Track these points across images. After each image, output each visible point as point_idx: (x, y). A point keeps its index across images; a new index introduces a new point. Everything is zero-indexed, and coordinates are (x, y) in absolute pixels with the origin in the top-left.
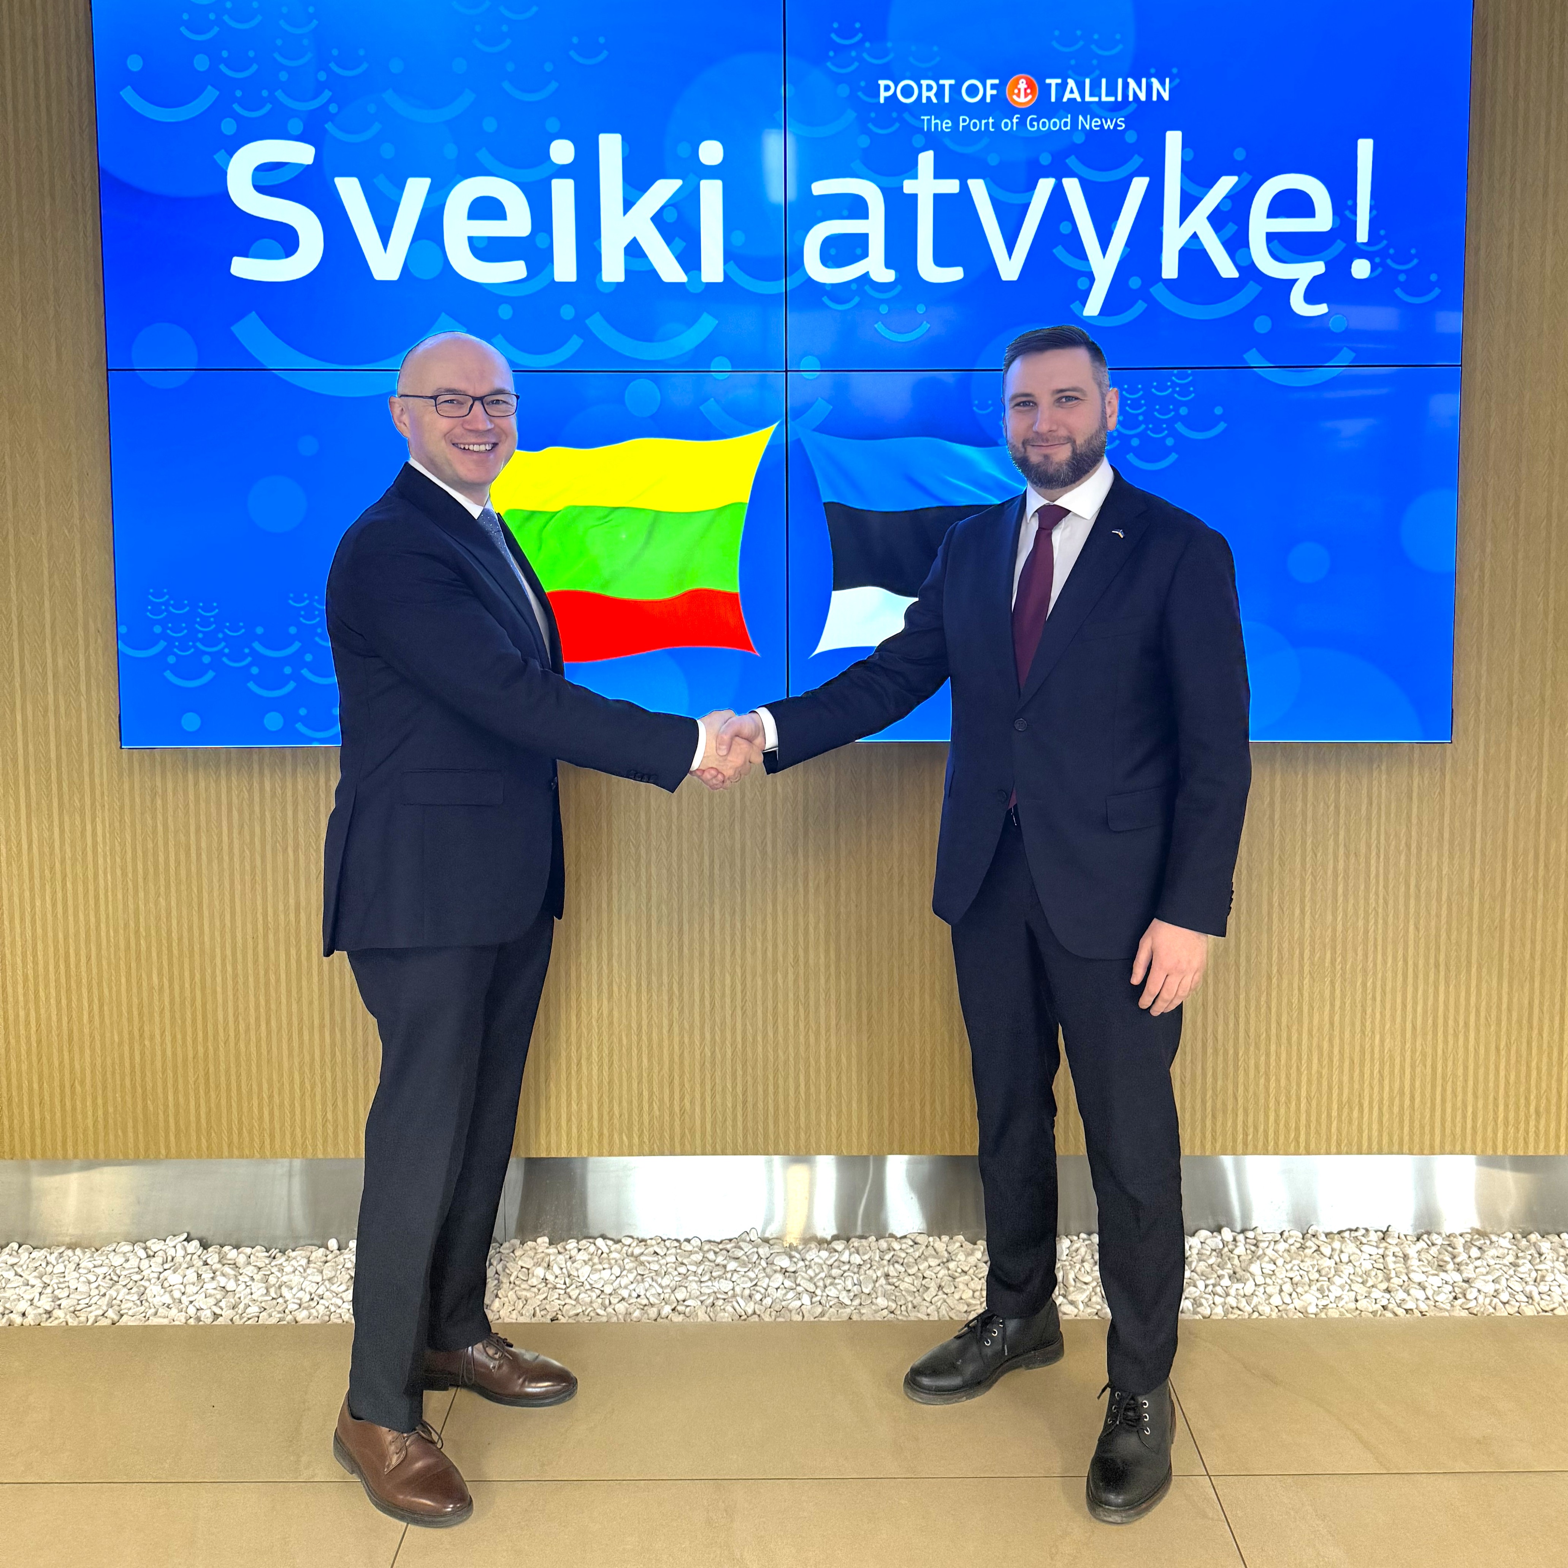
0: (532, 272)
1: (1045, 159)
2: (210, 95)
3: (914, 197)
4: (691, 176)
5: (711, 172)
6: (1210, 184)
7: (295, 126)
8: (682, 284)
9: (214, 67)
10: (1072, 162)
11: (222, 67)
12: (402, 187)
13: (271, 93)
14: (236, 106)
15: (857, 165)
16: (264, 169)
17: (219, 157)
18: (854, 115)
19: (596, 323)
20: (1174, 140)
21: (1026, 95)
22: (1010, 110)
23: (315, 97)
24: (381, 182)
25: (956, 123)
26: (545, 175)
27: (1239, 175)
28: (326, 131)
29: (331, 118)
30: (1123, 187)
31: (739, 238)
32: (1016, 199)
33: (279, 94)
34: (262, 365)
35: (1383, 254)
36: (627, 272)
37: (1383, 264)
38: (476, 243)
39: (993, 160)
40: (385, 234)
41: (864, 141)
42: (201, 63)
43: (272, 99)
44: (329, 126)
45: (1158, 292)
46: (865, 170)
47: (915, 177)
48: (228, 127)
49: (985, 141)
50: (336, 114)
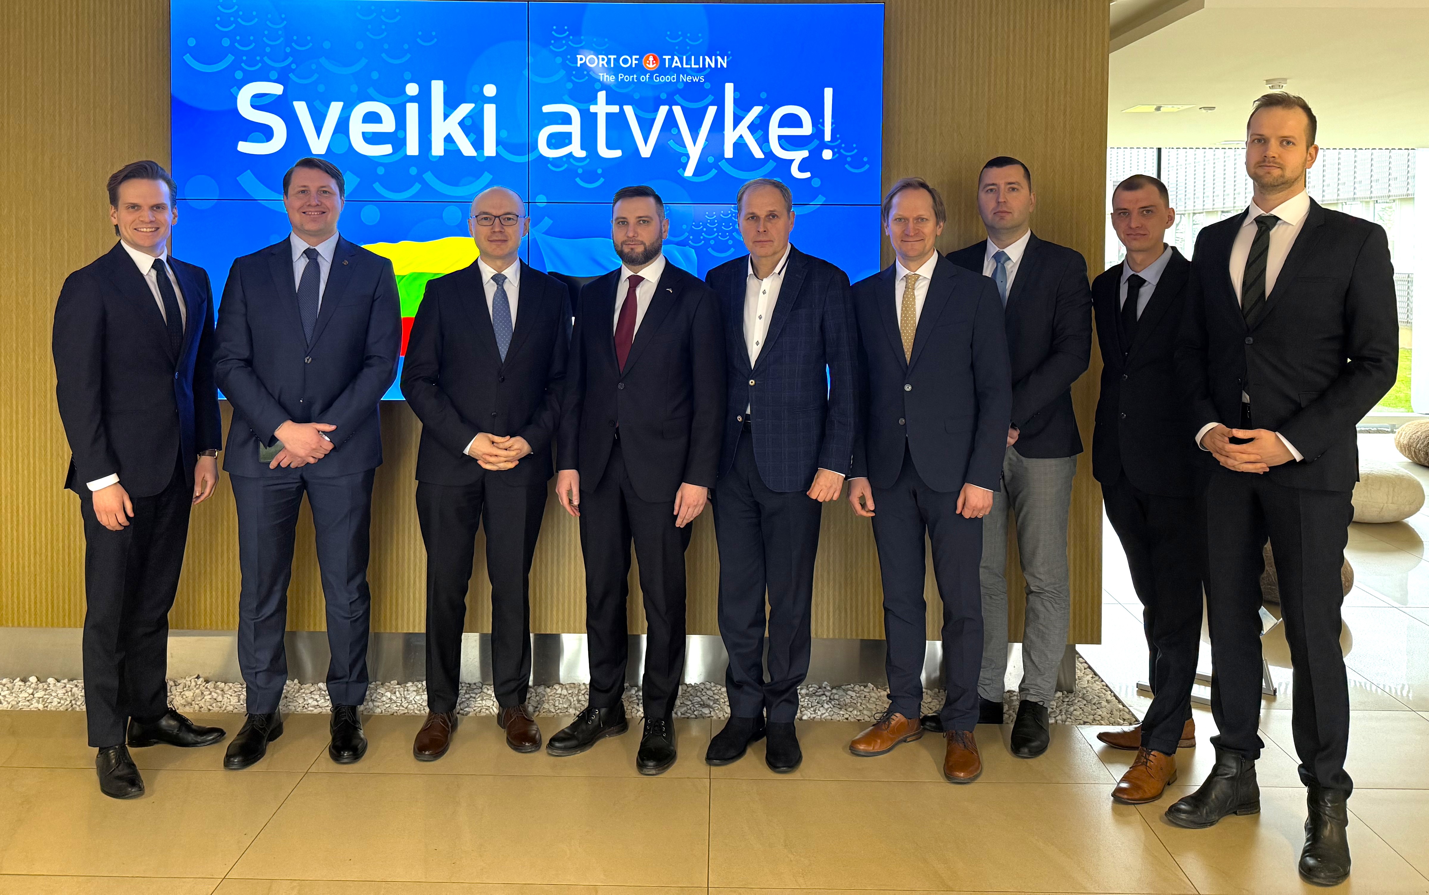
0: (395, 151)
1: (663, 96)
2: (230, 58)
3: (596, 114)
4: (479, 102)
5: (490, 100)
6: (748, 110)
7: (274, 75)
8: (474, 157)
9: (232, 44)
10: (677, 98)
11: (236, 44)
12: (328, 106)
13: (262, 59)
14: (243, 65)
15: (566, 97)
16: (257, 96)
17: (233, 90)
18: (565, 72)
19: (428, 177)
20: (729, 87)
21: (653, 64)
22: (645, 72)
23: (284, 60)
24: (317, 104)
25: (617, 78)
26: (404, 101)
27: (763, 106)
28: (289, 77)
29: (293, 71)
30: (704, 111)
31: (504, 134)
32: (649, 116)
33: (265, 59)
34: (251, 197)
35: (839, 147)
36: (445, 150)
37: (839, 152)
38: (366, 136)
39: (637, 96)
40: (319, 130)
41: (570, 86)
42: (226, 42)
43: (262, 61)
44: (291, 75)
45: (723, 164)
46: (570, 99)
47: (596, 104)
48: (239, 75)
49: (633, 86)
50: (294, 70)
